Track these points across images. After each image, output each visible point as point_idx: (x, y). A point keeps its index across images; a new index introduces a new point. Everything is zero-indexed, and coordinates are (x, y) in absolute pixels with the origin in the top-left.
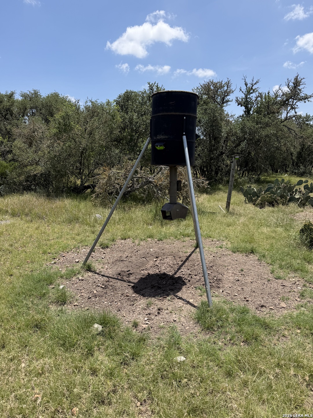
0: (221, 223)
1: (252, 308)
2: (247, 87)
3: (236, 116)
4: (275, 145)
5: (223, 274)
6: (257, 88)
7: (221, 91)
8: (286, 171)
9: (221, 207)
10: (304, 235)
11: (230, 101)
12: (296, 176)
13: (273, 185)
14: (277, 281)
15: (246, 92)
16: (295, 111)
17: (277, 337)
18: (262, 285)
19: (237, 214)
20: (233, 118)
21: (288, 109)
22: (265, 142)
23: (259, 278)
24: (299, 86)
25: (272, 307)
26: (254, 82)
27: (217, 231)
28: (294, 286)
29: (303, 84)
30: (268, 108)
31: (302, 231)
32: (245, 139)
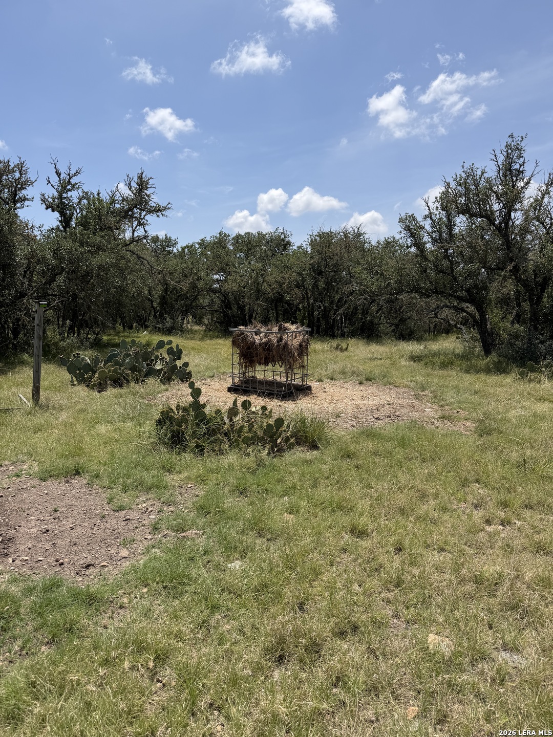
0: (23, 429)
1: (68, 574)
2: (60, 179)
3: (45, 228)
4: (116, 283)
5: (17, 527)
6: (79, 183)
7: (8, 179)
8: (146, 327)
9: (22, 397)
10: (162, 428)
11: (28, 200)
12: (160, 334)
13: (117, 351)
14: (117, 514)
15: (59, 186)
16: (144, 229)
17: (110, 613)
18: (91, 528)
19: (54, 407)
20: (41, 231)
21: (135, 225)
22: (98, 276)
23: (87, 517)
24: (146, 190)
25: (105, 563)
26: (73, 172)
27: (12, 445)
28: (145, 516)
29: (151, 187)
30: (100, 219)
31: (159, 422)
32: (63, 269)
